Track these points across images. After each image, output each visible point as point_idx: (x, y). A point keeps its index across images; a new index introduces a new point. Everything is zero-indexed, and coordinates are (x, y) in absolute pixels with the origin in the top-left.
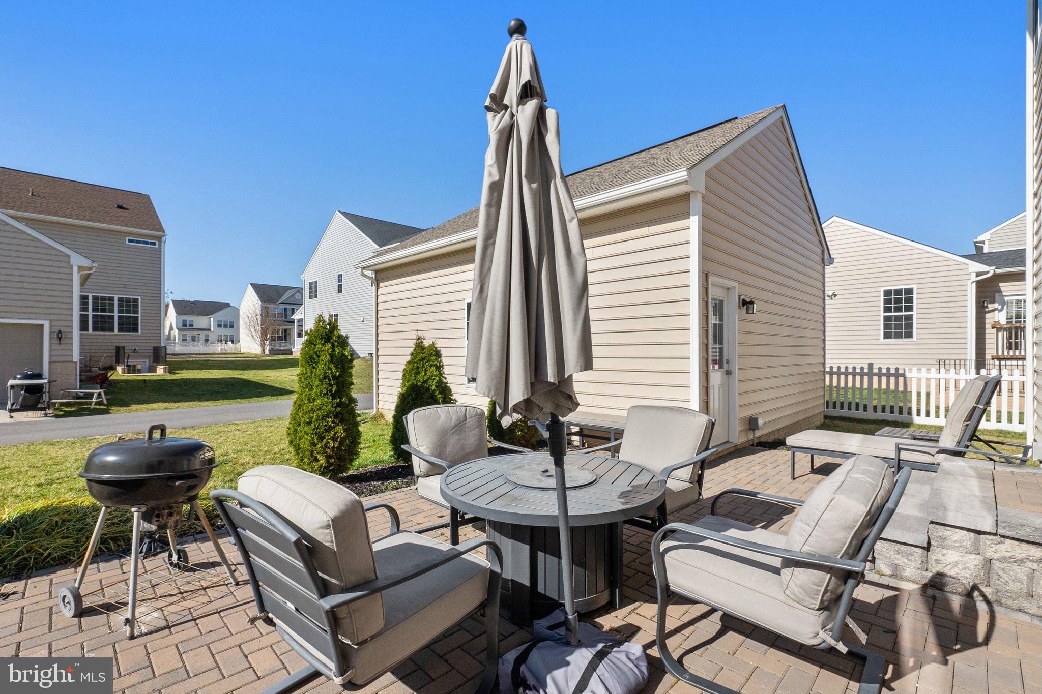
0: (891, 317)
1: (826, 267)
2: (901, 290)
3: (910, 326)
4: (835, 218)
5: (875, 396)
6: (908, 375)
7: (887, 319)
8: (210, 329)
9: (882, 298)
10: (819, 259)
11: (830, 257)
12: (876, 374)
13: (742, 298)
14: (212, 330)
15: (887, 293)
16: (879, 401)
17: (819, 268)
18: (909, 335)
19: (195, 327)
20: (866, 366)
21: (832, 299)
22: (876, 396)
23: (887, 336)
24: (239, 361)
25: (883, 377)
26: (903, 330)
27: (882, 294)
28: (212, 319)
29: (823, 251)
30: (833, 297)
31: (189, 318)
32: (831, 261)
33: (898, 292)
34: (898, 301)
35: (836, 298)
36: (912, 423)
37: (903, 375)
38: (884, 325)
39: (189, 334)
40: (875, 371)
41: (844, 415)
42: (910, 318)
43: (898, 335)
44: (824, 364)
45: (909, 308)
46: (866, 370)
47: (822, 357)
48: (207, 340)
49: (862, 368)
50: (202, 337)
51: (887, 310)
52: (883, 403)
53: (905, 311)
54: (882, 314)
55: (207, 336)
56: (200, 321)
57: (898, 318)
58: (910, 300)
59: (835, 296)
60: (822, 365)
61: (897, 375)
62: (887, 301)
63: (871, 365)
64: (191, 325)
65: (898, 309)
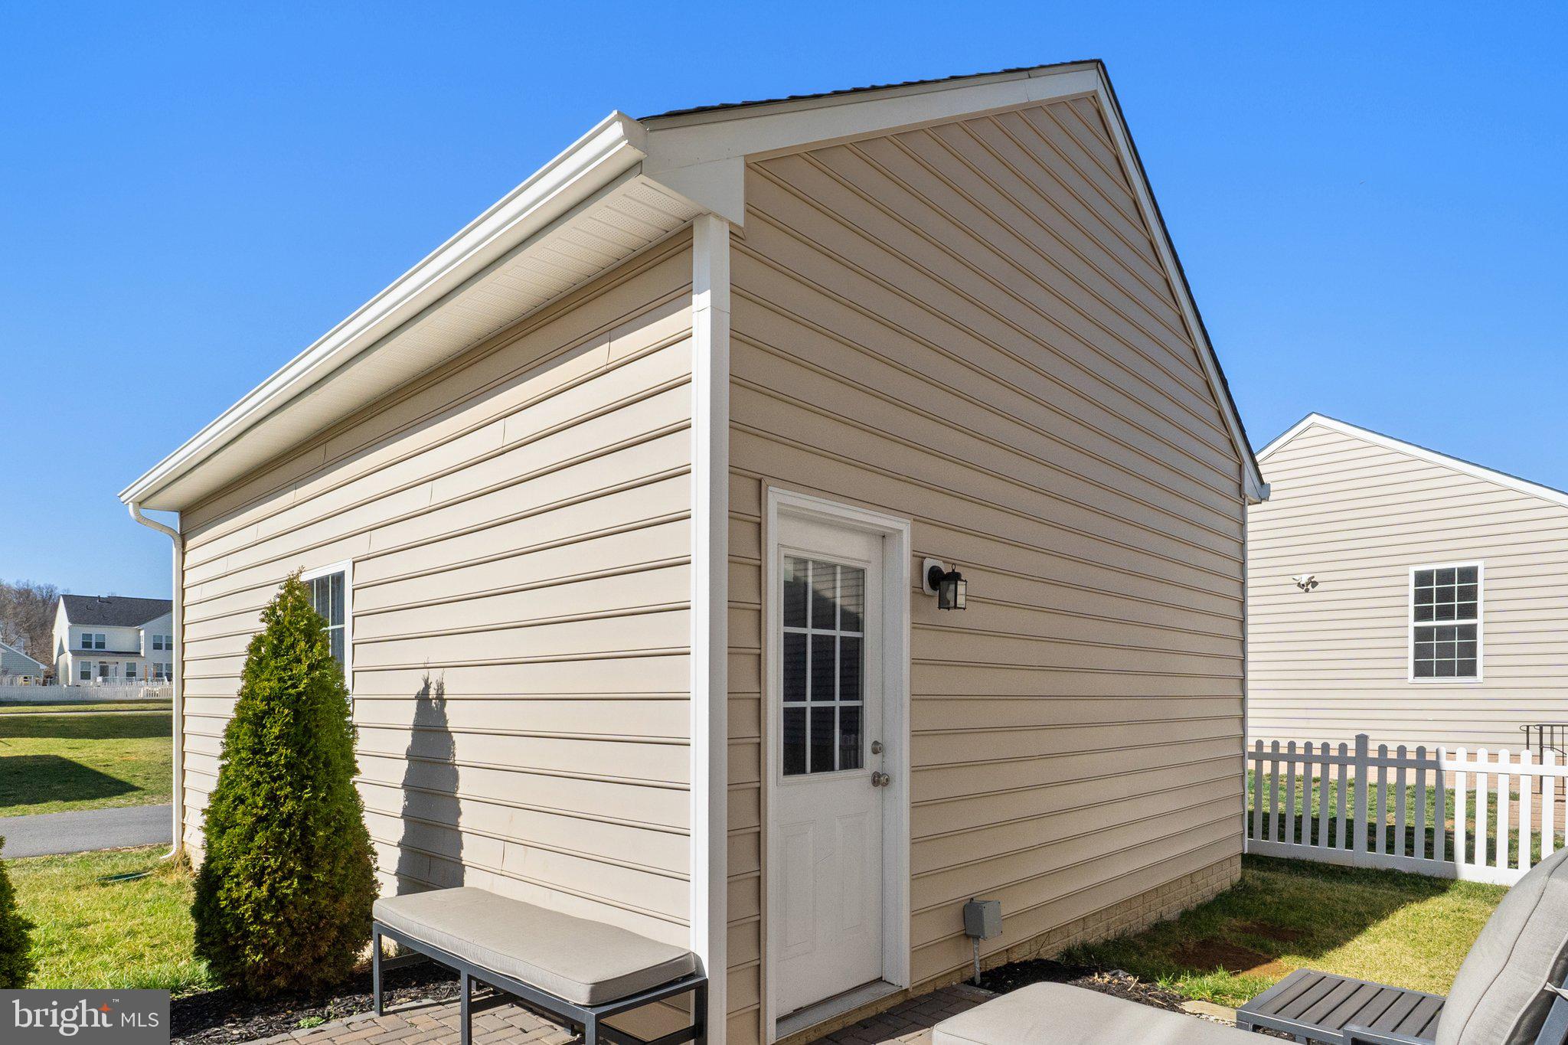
0: (1430, 629)
1: (1250, 509)
2: (1451, 572)
3: (1470, 650)
4: (1314, 418)
5: (1391, 801)
6: (1446, 764)
7: (1421, 634)
8: (139, 653)
9: (1411, 590)
10: (1230, 488)
11: (1262, 483)
12: (1373, 762)
13: (929, 563)
14: (142, 654)
15: (1422, 578)
16: (1400, 817)
17: (1233, 508)
18: (1469, 669)
19: (108, 648)
20: (1352, 745)
21: (1307, 591)
22: (1394, 804)
23: (1421, 670)
24: (121, 717)
25: (1389, 769)
26: (1456, 659)
27: (1412, 580)
28: (142, 633)
29: (1241, 467)
30: (1310, 586)
31: (95, 631)
32: (1263, 492)
33: (1446, 576)
34: (1445, 595)
35: (1316, 588)
36: (1454, 880)
37: (1436, 765)
38: (1416, 646)
39: (95, 662)
40: (1373, 754)
41: (1302, 856)
42: (1470, 632)
43: (1445, 670)
44: (1243, 738)
45: (1470, 611)
46: (1351, 754)
47: (1237, 722)
48: (131, 674)
49: (1343, 748)
50: (123, 669)
51: (1422, 614)
52: (1409, 821)
53: (1458, 618)
54: (1412, 624)
55: (132, 666)
56: (119, 637)
57: (1444, 632)
58: (1470, 593)
59: (1314, 584)
60: (1237, 741)
61: (1422, 762)
62: (1422, 596)
63: (1362, 740)
64: (100, 645)
65: (1445, 613)
